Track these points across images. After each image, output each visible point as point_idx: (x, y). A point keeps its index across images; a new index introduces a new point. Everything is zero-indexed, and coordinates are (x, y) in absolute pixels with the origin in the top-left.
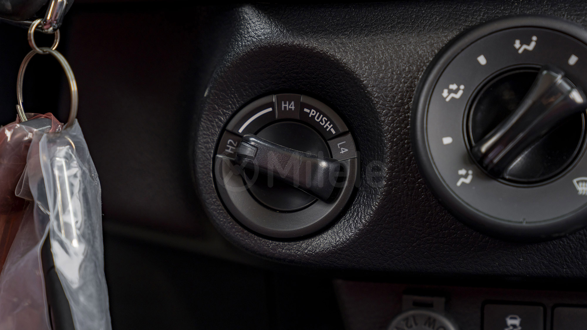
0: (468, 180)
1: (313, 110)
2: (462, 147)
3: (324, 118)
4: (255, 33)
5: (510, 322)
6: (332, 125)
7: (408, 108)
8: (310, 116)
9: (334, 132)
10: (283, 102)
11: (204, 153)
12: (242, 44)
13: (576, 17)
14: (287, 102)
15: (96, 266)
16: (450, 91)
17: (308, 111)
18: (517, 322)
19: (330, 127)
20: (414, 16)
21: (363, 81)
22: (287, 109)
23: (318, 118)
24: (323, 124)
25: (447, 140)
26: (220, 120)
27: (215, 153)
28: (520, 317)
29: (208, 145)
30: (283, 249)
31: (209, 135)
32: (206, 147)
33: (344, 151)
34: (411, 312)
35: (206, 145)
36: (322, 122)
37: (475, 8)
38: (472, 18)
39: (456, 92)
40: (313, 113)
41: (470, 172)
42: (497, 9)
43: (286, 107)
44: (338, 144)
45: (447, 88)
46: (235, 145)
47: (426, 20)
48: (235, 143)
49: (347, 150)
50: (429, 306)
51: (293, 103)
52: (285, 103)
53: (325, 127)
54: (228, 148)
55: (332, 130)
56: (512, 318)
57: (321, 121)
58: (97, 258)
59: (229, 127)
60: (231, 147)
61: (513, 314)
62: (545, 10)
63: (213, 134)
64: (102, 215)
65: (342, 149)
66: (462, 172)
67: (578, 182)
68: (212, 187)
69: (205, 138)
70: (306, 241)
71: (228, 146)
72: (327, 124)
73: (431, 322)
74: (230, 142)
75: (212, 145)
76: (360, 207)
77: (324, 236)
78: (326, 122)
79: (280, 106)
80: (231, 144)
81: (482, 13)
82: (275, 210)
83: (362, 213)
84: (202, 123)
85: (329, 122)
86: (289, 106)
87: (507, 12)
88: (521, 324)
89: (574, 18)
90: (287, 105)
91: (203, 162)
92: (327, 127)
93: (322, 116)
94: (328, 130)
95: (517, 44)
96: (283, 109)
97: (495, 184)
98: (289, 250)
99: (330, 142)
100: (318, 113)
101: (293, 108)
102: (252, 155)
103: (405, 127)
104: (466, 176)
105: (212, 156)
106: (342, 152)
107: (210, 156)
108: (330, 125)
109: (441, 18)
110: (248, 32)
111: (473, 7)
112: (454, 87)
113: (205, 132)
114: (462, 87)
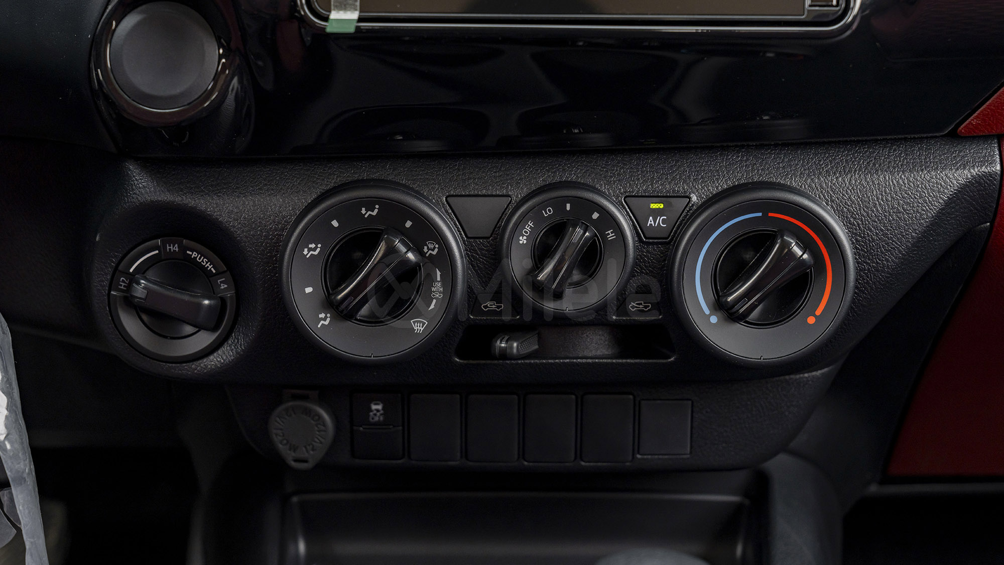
0: (326, 323)
1: (194, 253)
2: (321, 294)
3: (205, 259)
4: (139, 191)
5: (374, 407)
6: (212, 266)
7: (276, 260)
8: (192, 257)
9: (214, 271)
10: (168, 245)
11: (100, 290)
12: (128, 200)
13: (412, 182)
14: (172, 245)
15: (16, 415)
16: (310, 250)
17: (191, 253)
18: (380, 407)
19: (210, 267)
20: (278, 178)
21: (237, 238)
22: (172, 251)
23: (199, 259)
24: (204, 264)
25: (309, 290)
26: (113, 262)
27: (110, 291)
28: (382, 403)
29: (102, 283)
30: (175, 370)
31: (103, 275)
32: (101, 285)
33: (223, 286)
34: (291, 404)
35: (101, 283)
36: (204, 263)
37: (329, 171)
38: (327, 182)
39: (314, 249)
40: (195, 255)
41: (328, 315)
42: (348, 172)
43: (171, 249)
44: (219, 281)
45: (307, 247)
46: (127, 282)
47: (288, 182)
48: (127, 280)
49: (226, 286)
50: (305, 398)
51: (176, 245)
52: (170, 246)
53: (206, 266)
54: (121, 285)
55: (212, 269)
56: (376, 404)
57: (203, 261)
58: (17, 407)
59: (120, 268)
60: (123, 284)
61: (377, 401)
62: (387, 174)
63: (106, 274)
64: (15, 363)
65: (222, 285)
66: (322, 316)
67: (414, 322)
68: (109, 319)
69: (100, 277)
70: (195, 363)
71: (121, 283)
72: (208, 265)
73: (308, 412)
74: (123, 280)
75: (106, 283)
76: (240, 335)
77: (211, 357)
78: (207, 263)
79: (165, 248)
80: (123, 281)
81: (336, 176)
82: (166, 337)
83: (241, 340)
84: (96, 264)
85: (209, 263)
86: (173, 248)
87: (356, 176)
88: (383, 409)
89: (411, 183)
90: (172, 247)
91: (99, 298)
92: (208, 267)
93: (203, 257)
94: (209, 269)
95: (363, 211)
96: (168, 251)
97: (349, 324)
98: (181, 371)
99: (211, 279)
100: (199, 255)
101: (177, 249)
102: (143, 297)
103: (275, 275)
104: (325, 319)
105: (107, 292)
106: (222, 287)
107: (105, 292)
108: (210, 265)
109: (300, 181)
110: (133, 190)
111: (328, 170)
112: (313, 246)
113: (99, 272)
114: (319, 246)
